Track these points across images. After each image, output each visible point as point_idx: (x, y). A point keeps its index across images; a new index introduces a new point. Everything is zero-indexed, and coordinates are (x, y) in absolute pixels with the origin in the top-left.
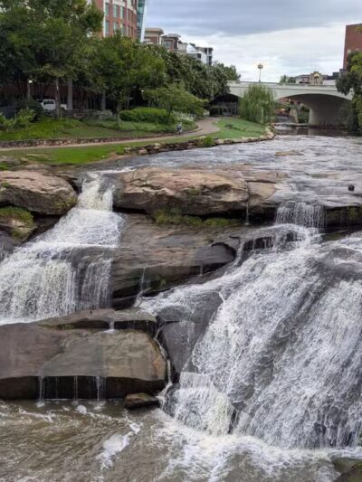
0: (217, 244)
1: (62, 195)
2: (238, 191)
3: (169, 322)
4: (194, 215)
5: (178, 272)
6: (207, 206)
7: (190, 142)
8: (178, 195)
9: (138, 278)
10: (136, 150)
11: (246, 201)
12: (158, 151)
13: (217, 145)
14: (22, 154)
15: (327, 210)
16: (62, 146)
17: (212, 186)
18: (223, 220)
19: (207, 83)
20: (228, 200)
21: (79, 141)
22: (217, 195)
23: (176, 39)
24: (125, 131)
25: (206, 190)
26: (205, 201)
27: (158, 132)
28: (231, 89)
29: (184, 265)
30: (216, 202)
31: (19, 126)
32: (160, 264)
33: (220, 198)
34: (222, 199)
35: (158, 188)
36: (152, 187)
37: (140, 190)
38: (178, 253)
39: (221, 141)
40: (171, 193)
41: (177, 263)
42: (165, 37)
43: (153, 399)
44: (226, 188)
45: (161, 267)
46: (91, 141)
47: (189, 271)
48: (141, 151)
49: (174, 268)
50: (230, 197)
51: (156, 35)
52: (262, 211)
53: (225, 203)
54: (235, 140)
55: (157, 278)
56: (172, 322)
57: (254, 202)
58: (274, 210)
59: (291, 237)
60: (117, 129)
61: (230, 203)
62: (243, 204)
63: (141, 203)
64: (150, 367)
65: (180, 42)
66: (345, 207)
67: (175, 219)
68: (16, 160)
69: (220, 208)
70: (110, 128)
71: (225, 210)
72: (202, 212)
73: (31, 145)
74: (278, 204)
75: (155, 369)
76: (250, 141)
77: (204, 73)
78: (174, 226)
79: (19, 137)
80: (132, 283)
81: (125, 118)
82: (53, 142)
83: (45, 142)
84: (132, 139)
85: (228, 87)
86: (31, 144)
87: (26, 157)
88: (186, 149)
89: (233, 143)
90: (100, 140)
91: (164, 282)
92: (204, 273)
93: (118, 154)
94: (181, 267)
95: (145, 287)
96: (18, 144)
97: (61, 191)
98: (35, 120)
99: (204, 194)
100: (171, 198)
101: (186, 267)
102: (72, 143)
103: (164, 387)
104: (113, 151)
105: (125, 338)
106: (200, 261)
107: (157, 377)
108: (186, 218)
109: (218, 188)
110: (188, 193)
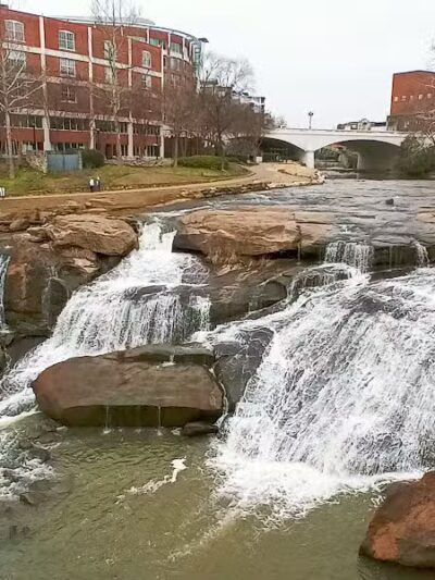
0: (271, 282)
1: (124, 237)
2: (290, 232)
4: (246, 255)
6: (261, 246)
7: (244, 186)
8: (233, 236)
10: (191, 194)
11: (298, 241)
12: (214, 195)
14: (86, 199)
16: (124, 191)
17: (266, 228)
20: (281, 241)
21: (139, 187)
22: (270, 236)
25: (260, 231)
26: (258, 242)
30: (269, 242)
33: (274, 239)
35: (214, 230)
36: (209, 229)
37: (197, 232)
39: (273, 185)
42: (219, 87)
44: (279, 229)
48: (198, 195)
50: (283, 238)
51: (212, 86)
56: (228, 356)
58: (323, 249)
62: (295, 245)
63: (197, 244)
68: (81, 205)
69: (273, 248)
71: (278, 250)
81: (181, 164)
82: (115, 187)
87: (91, 202)
88: (241, 193)
97: (123, 233)
99: (257, 235)
105: (184, 371)
109: (271, 230)
110: (243, 234)
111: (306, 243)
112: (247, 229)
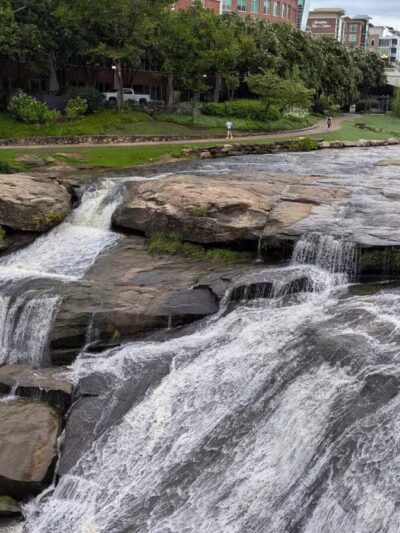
0: (200, 287)
1: (42, 206)
2: (255, 213)
3: (87, 395)
4: (195, 243)
5: (138, 321)
6: (211, 232)
7: (277, 144)
8: (180, 215)
9: (85, 326)
10: (196, 152)
11: (261, 228)
12: (226, 154)
13: (320, 148)
14: (51, 152)
15: (363, 249)
16: (111, 144)
17: (222, 205)
18: (228, 253)
19: (347, 70)
20: (237, 226)
21: (133, 139)
22: (227, 218)
23: (365, 21)
24: (202, 128)
25: (214, 210)
26: (208, 225)
27: (246, 130)
28: (388, 79)
29: (147, 313)
30: (221, 227)
31: (64, 118)
32: (116, 309)
33: (229, 222)
34: (231, 225)
35: (162, 203)
36: (157, 202)
37: (143, 205)
38: (147, 295)
39: (325, 144)
40: (172, 211)
41: (139, 309)
42: (347, 19)
43: (15, 509)
44: (241, 208)
45: (115, 312)
46: (149, 139)
47: (152, 321)
48: (203, 154)
49: (132, 317)
50: (242, 222)
51: (335, 17)
52: (278, 244)
53: (232, 230)
54: (348, 143)
55: (110, 328)
56: (90, 395)
57: (269, 231)
58: (292, 243)
60: (190, 125)
61: (238, 229)
62: (255, 233)
63: (140, 222)
64: (27, 461)
65: (371, 26)
66: (390, 247)
67: (172, 247)
68: (40, 160)
69: (225, 236)
70: (184, 124)
71: (232, 239)
72: (206, 240)
73: (72, 143)
74: (298, 236)
75: (32, 464)
76: (371, 145)
77: (344, 58)
78: (167, 257)
79: (59, 132)
80: (77, 332)
81: (207, 112)
82: (100, 139)
83: (90, 139)
84: (206, 138)
85: (385, 77)
86: (73, 141)
87: (54, 157)
88: (270, 152)
89: (344, 146)
90: (161, 139)
91: (117, 333)
92: (173, 326)
93: (174, 156)
94: (142, 316)
95: (93, 339)
96: (56, 140)
97: (41, 202)
98: (89, 112)
99: (209, 215)
100: (171, 218)
101: (149, 316)
102: (123, 141)
103: (40, 492)
104: (168, 152)
105: (16, 413)
106: (170, 310)
107: (29, 476)
108: (187, 246)
110: (191, 213)
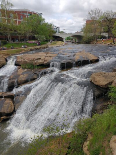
0: (35, 73)
2: (42, 59)
8: (28, 61)
9: (14, 83)
12: (33, 50)
25: (35, 60)
30: (36, 63)
35: (24, 59)
36: (23, 59)
37: (20, 60)
40: (27, 61)
50: (40, 61)
52: (47, 64)
56: (18, 95)
58: (50, 64)
59: (52, 71)
62: (43, 63)
63: (20, 63)
76: (57, 46)
92: (31, 81)
97: (1, 62)
109: (37, 59)
110: (30, 61)
111: (45, 62)
112: (31, 59)
